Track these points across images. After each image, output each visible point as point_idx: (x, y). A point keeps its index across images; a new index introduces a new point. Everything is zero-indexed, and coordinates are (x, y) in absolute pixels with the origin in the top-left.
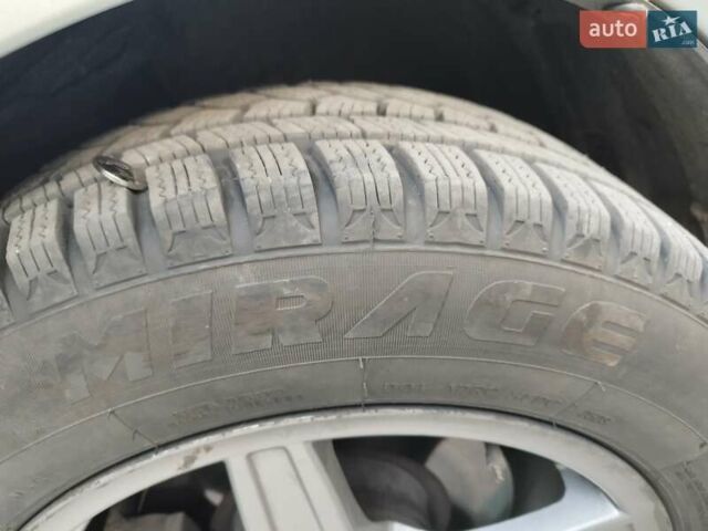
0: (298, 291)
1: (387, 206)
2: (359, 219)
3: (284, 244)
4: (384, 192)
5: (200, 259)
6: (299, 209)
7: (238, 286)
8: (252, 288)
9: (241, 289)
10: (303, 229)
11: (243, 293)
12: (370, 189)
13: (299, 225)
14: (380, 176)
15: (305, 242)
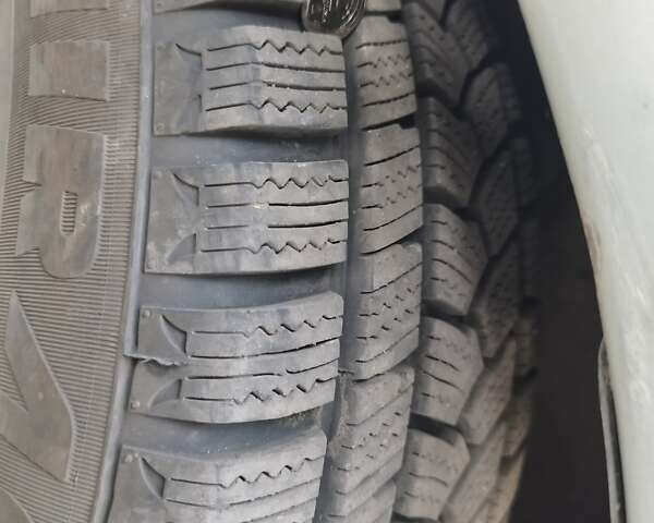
0: (81, 226)
1: (185, 392)
2: (172, 341)
3: (154, 214)
4: (208, 389)
5: (156, 88)
6: (202, 245)
7: (105, 138)
8: (99, 158)
9: (101, 141)
10: (171, 246)
11: (95, 145)
12: (217, 367)
13: (178, 242)
14: (238, 389)
15: (151, 247)
